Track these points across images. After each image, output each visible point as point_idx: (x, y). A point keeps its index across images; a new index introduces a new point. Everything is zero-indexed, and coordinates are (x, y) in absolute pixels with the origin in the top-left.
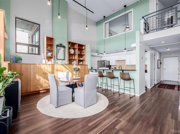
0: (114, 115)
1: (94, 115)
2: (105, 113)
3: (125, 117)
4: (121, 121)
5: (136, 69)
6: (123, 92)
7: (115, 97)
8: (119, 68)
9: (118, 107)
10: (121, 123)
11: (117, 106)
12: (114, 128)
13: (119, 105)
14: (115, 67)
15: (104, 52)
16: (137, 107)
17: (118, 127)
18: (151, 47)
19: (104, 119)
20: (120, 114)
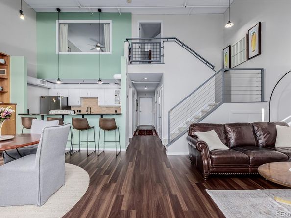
0: (108, 192)
1: (72, 210)
2: (92, 194)
3: (125, 186)
4: (123, 196)
5: (122, 113)
6: (94, 150)
7: (94, 162)
8: (87, 111)
9: (107, 176)
10: (124, 198)
11: (105, 174)
12: (119, 212)
13: (108, 172)
14: (79, 109)
15: (59, 80)
16: (132, 167)
17: (124, 208)
18: (134, 82)
19: (97, 206)
20: (116, 186)
